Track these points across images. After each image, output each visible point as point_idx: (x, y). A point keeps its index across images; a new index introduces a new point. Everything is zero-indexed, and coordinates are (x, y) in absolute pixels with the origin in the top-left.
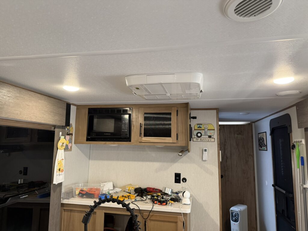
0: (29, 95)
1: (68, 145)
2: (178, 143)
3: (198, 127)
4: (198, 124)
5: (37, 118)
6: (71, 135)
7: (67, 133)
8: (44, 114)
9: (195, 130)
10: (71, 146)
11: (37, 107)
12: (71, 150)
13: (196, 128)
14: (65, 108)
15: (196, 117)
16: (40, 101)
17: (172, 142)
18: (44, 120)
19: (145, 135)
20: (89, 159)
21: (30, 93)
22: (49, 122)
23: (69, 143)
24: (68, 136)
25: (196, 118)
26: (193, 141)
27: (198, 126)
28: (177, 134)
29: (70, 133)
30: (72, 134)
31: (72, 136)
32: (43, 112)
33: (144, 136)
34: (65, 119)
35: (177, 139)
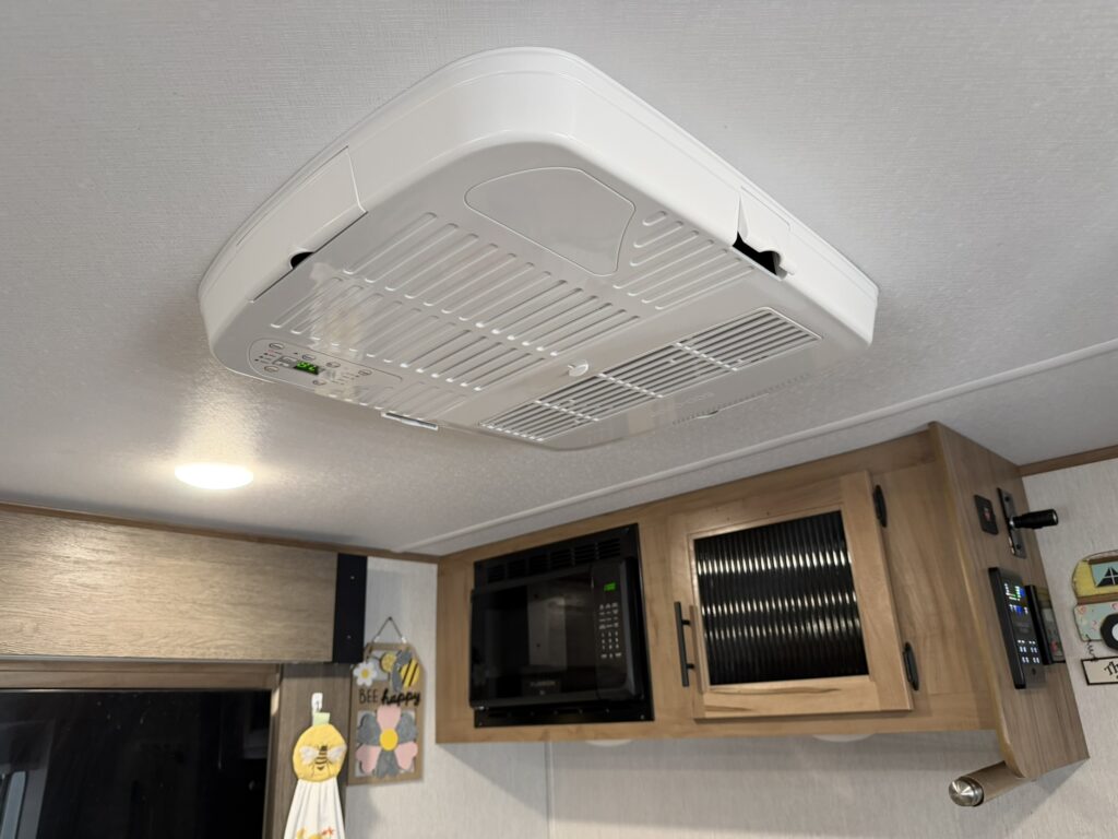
0: (95, 540)
1: (398, 753)
2: (929, 713)
3: (1101, 576)
4: (1092, 562)
5: (142, 636)
6: (411, 703)
7: (386, 691)
8: (192, 618)
9: (1083, 601)
10: (415, 753)
11: (146, 591)
12: (417, 773)
13: (1088, 588)
14: (333, 576)
15: (1051, 512)
16: (164, 562)
17: (877, 707)
18: (192, 646)
19: (718, 677)
20: (548, 815)
21: (102, 534)
22: (223, 651)
23: (400, 742)
24: (394, 706)
25: (1053, 523)
26: (1088, 683)
27: (1101, 571)
28: (907, 650)
29: (406, 689)
30: (416, 698)
31: (416, 704)
32: (184, 607)
33: (713, 682)
34: (329, 628)
35: (914, 684)
